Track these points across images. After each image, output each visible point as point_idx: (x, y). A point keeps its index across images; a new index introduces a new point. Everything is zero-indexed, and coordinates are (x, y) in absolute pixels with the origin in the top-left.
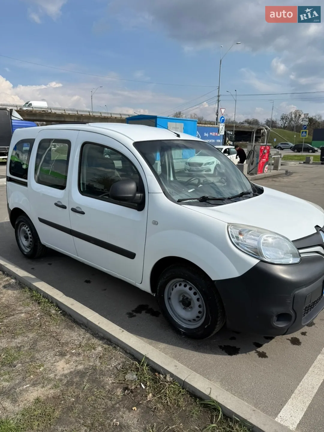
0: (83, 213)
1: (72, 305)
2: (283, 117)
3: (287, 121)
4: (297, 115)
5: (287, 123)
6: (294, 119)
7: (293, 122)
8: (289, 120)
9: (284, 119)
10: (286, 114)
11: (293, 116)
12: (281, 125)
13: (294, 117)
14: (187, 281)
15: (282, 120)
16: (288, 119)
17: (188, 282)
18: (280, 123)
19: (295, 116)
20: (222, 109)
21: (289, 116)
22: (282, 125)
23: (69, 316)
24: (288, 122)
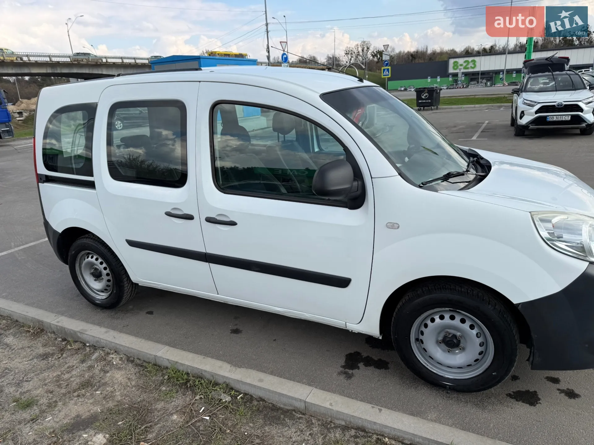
0: (233, 224)
1: (261, 380)
2: (347, 52)
3: (353, 56)
4: (364, 48)
5: (352, 59)
6: (361, 54)
7: (360, 58)
8: (355, 55)
9: (348, 54)
10: (351, 46)
11: (360, 49)
12: (345, 63)
13: (361, 51)
14: (458, 310)
15: (346, 55)
16: (353, 53)
17: (460, 311)
18: (344, 60)
19: (362, 49)
20: (282, 43)
21: (355, 49)
22: (347, 62)
23: (261, 401)
24: (355, 57)
